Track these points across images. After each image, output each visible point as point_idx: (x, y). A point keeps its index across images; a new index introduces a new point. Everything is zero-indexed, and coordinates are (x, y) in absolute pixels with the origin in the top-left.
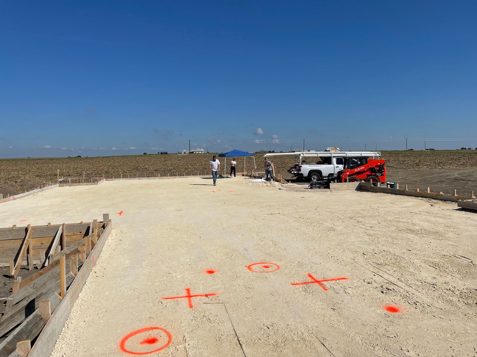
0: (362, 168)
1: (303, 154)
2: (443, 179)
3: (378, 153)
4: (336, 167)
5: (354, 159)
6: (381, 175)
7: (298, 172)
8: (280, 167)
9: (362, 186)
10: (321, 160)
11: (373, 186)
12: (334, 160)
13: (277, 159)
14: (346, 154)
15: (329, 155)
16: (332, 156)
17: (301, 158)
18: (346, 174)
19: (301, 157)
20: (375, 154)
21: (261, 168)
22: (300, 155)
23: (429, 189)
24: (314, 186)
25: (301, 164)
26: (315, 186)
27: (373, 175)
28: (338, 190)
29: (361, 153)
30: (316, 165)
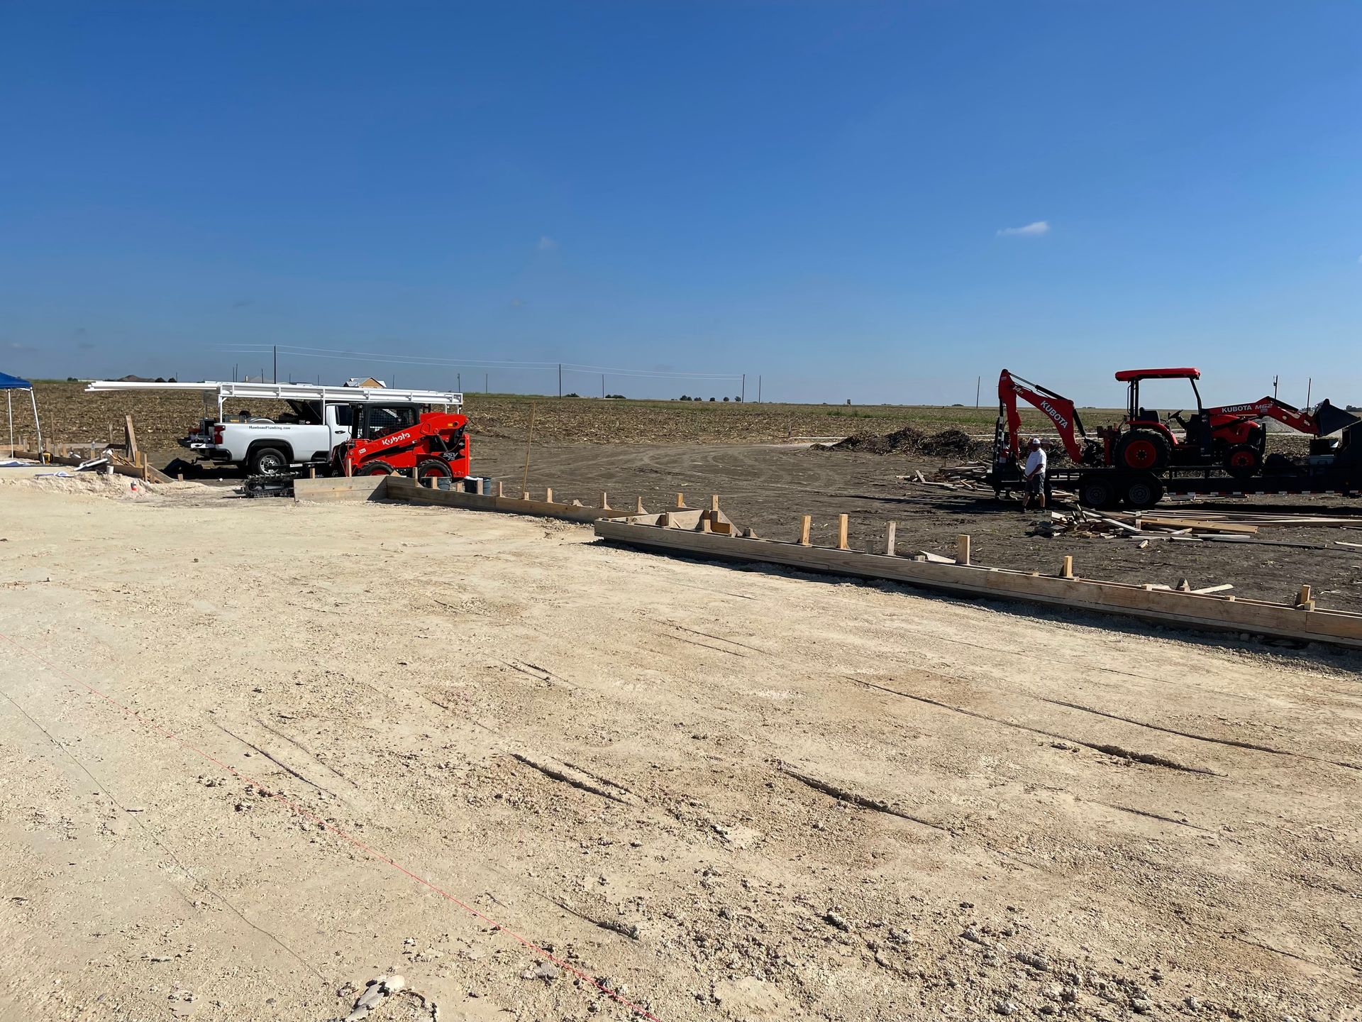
0: (403, 436)
1: (228, 388)
2: (614, 470)
3: (456, 397)
4: (337, 432)
5: (387, 410)
6: (456, 458)
7: (211, 446)
8: (165, 431)
9: (392, 488)
10: (290, 411)
11: (419, 486)
12: (331, 412)
13: (171, 403)
14: (365, 395)
15: (314, 396)
16: (324, 399)
17: (221, 401)
18: (356, 453)
19: (223, 398)
20: (448, 398)
21: (92, 430)
22: (218, 391)
23: (550, 492)
24: (260, 488)
25: (224, 421)
26: (263, 488)
27: (434, 458)
28: (321, 500)
29: (409, 394)
30: (273, 426)
